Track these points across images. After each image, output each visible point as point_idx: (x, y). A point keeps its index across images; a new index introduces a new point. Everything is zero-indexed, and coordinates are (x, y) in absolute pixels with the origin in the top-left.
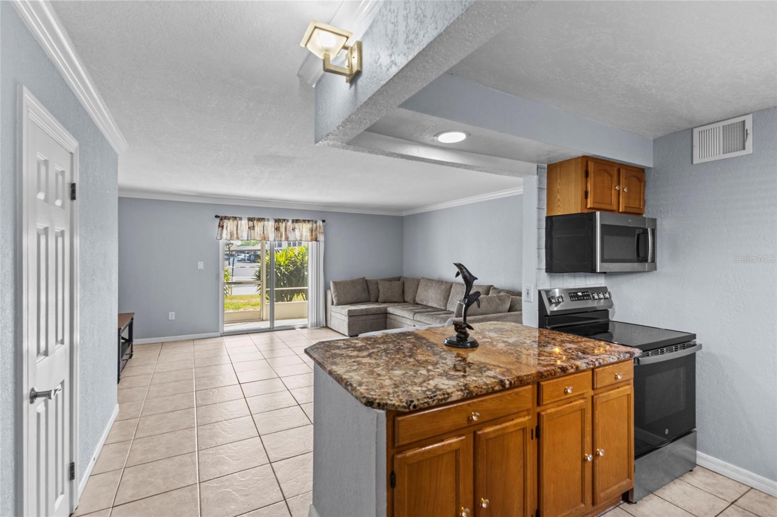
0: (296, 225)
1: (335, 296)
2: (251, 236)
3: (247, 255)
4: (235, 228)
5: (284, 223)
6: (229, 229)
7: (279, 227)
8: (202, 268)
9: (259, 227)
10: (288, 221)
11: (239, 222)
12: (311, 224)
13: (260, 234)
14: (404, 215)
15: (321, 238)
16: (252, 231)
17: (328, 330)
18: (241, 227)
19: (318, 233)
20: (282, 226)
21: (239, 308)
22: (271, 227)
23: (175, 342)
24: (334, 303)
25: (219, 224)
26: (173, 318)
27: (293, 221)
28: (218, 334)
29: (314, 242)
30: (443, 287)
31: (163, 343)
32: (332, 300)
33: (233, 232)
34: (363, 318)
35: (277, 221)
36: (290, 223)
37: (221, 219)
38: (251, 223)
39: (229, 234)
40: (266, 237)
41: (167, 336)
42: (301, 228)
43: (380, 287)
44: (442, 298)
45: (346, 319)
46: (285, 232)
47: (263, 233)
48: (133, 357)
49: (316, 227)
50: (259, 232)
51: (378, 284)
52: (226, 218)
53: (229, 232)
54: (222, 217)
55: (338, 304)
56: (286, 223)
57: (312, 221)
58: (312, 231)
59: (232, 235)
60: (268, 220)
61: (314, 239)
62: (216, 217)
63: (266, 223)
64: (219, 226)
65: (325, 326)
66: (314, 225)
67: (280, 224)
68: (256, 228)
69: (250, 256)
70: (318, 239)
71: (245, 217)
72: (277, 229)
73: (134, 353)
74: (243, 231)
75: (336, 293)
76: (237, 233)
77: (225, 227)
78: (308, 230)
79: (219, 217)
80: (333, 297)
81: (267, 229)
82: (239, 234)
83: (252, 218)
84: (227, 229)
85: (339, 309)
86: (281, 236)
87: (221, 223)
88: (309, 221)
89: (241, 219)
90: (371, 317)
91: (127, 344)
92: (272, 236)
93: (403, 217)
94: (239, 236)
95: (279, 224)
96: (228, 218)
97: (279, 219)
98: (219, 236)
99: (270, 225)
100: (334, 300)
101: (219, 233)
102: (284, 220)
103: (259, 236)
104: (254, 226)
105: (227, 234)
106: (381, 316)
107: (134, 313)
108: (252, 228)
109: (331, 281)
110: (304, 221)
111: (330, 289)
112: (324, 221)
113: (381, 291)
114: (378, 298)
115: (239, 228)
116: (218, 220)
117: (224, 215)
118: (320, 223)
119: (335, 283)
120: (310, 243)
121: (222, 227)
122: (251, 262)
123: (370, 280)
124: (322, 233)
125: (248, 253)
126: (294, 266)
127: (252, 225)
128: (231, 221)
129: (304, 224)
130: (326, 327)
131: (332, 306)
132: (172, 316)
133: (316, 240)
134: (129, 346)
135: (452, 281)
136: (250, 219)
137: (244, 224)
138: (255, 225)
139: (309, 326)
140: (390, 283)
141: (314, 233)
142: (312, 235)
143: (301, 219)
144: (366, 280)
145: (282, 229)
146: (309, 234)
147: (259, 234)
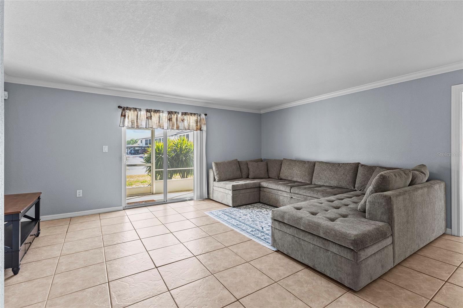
0: (185, 117)
1: (217, 174)
2: (149, 124)
3: (129, 150)
4: (135, 118)
5: (175, 115)
6: (130, 118)
7: (172, 118)
8: (107, 151)
9: (155, 117)
10: (178, 113)
11: (139, 112)
12: (196, 116)
13: (157, 123)
14: (261, 113)
15: (204, 128)
16: (150, 120)
17: (211, 201)
18: (140, 117)
19: (202, 124)
20: (174, 117)
21: (132, 185)
22: (165, 117)
23: (83, 216)
24: (216, 180)
25: (122, 113)
26: (81, 195)
27: (183, 114)
28: (121, 208)
29: (199, 131)
30: (307, 166)
31: (71, 218)
32: (214, 178)
33: (134, 120)
34: (243, 191)
35: (170, 113)
36: (180, 115)
37: (124, 110)
38: (149, 114)
39: (130, 122)
40: (161, 126)
41: (75, 211)
42: (189, 120)
43: (249, 166)
44: (307, 174)
45: (230, 193)
46: (176, 122)
47: (159, 122)
48: (40, 236)
49: (200, 119)
50: (155, 121)
51: (247, 164)
52: (127, 108)
53: (130, 120)
54: (124, 108)
55: (220, 180)
56: (176, 115)
57: (197, 114)
58: (197, 122)
59: (132, 123)
60: (163, 112)
61: (199, 129)
62: (119, 107)
63: (161, 114)
64: (122, 115)
65: (207, 198)
66: (199, 117)
67: (173, 115)
68: (153, 118)
69: (131, 151)
70: (202, 129)
71: (144, 108)
72: (170, 119)
73: (41, 231)
74: (142, 120)
75: (217, 172)
76: (137, 122)
77: (127, 116)
78: (194, 122)
79: (121, 107)
80: (215, 175)
81: (162, 119)
82: (139, 122)
83: (150, 110)
84: (128, 118)
85: (222, 184)
86: (173, 125)
87: (124, 113)
88: (194, 114)
89: (140, 110)
90: (248, 191)
91: (34, 223)
92: (166, 124)
93: (261, 114)
94: (139, 125)
95: (171, 115)
96: (130, 109)
97: (171, 112)
98: (121, 123)
99: (164, 116)
100: (216, 177)
101: (122, 121)
102: (176, 112)
103: (155, 125)
104: (151, 117)
105: (128, 122)
106: (256, 190)
107: (41, 193)
108: (149, 118)
109: (213, 162)
110: (191, 114)
111: (212, 168)
112: (206, 115)
113: (251, 170)
114: (249, 176)
115: (139, 118)
116: (120, 110)
117: (126, 106)
118: (203, 116)
119: (217, 164)
120: (195, 132)
121: (125, 116)
122: (132, 155)
123: (241, 161)
124: (205, 124)
125: (129, 149)
126: (175, 152)
127: (150, 115)
128: (132, 111)
129: (191, 116)
130: (209, 199)
131: (214, 182)
132: (79, 193)
133: (201, 130)
134: (36, 224)
135: (315, 161)
136: (148, 111)
137: (143, 114)
138: (153, 116)
139: (195, 198)
140: (257, 163)
141: (199, 124)
142: (197, 125)
143: (189, 112)
144: (238, 161)
145: (174, 120)
146: (195, 125)
147: (155, 123)
